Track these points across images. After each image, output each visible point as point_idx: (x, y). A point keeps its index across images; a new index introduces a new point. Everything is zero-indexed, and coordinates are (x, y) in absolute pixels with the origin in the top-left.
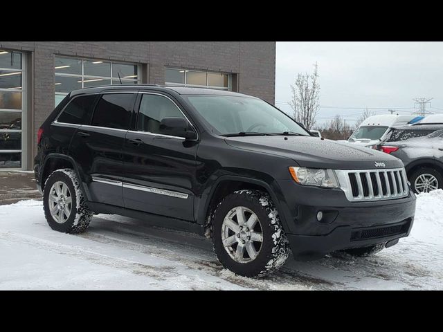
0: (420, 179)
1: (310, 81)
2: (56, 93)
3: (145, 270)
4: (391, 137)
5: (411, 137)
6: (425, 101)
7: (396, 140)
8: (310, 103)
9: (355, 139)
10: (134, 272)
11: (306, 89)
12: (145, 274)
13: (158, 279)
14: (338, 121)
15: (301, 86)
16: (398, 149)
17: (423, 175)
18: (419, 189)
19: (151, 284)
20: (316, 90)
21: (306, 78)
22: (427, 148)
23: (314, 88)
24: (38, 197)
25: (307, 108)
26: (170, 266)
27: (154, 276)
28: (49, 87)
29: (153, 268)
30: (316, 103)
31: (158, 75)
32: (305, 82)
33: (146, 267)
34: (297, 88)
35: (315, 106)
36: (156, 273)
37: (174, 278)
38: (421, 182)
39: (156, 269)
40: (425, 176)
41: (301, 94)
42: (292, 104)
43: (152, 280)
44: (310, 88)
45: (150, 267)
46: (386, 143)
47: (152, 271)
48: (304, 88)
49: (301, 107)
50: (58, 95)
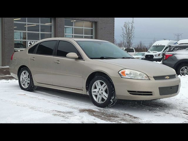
0: (182, 69)
1: (130, 25)
3: (58, 114)
4: (169, 50)
5: (178, 50)
6: (179, 35)
7: (171, 51)
8: (130, 35)
9: (150, 51)
10: (53, 115)
11: (128, 29)
12: (58, 115)
13: (65, 118)
14: (141, 44)
15: (126, 28)
16: (172, 55)
17: (184, 67)
18: (182, 74)
19: (61, 121)
20: (133, 29)
21: (128, 24)
22: (186, 54)
23: (132, 28)
24: (6, 79)
25: (129, 38)
26: (71, 111)
27: (63, 116)
28: (11, 28)
29: (62, 112)
30: (133, 35)
31: (61, 22)
32: (128, 26)
33: (59, 112)
34: (124, 28)
35: (132, 37)
36: (64, 115)
37: (73, 117)
38: (183, 70)
39: (64, 113)
40: (185, 68)
41: (126, 31)
42: (122, 36)
43: (62, 119)
44: (130, 28)
45: (61, 112)
46: (167, 52)
47: (62, 114)
49: (126, 37)
50: (16, 32)
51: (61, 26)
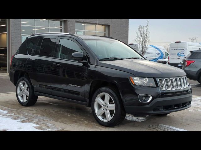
1: (145, 29)
2: (22, 35)
6: (194, 39)
8: (145, 39)
15: (140, 31)
20: (148, 33)
21: (143, 27)
25: (143, 42)
28: (18, 32)
30: (148, 39)
31: (72, 26)
32: (142, 29)
34: (139, 32)
35: (147, 41)
41: (141, 35)
42: (136, 40)
44: (145, 32)
48: (142, 32)
49: (141, 41)
50: (23, 36)
51: (72, 30)
